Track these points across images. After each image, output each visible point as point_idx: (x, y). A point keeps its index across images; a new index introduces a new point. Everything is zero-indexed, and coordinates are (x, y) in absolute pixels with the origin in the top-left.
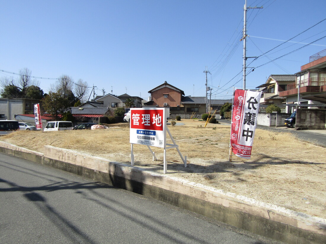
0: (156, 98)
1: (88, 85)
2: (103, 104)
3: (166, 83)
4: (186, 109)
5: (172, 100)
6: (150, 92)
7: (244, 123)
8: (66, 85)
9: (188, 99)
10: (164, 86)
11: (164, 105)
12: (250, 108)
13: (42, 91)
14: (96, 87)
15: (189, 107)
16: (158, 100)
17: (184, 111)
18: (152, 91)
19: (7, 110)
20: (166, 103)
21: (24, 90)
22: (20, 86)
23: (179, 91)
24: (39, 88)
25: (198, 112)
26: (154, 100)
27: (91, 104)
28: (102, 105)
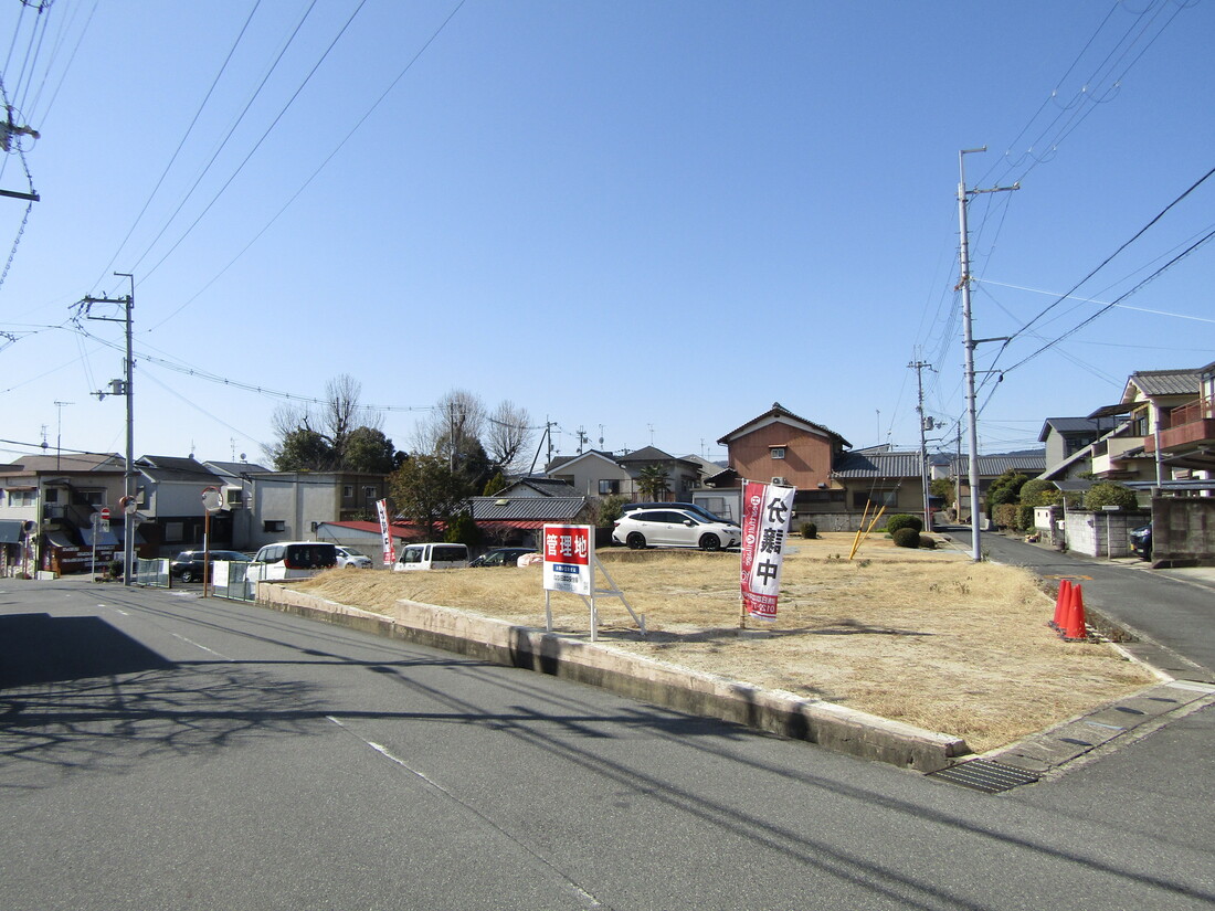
0: (746, 462)
1: (531, 419)
2: (571, 483)
3: (777, 410)
4: (850, 498)
5: (800, 466)
6: (724, 440)
7: (762, 550)
8: (461, 423)
9: (857, 460)
10: (773, 420)
12: (773, 521)
13: (389, 445)
15: (862, 488)
16: (752, 467)
17: (843, 504)
18: (732, 439)
19: (293, 508)
20: (781, 479)
21: (338, 444)
22: (328, 432)
23: (825, 435)
24: (381, 435)
25: (896, 507)
26: (739, 467)
27: (534, 485)
28: (569, 487)
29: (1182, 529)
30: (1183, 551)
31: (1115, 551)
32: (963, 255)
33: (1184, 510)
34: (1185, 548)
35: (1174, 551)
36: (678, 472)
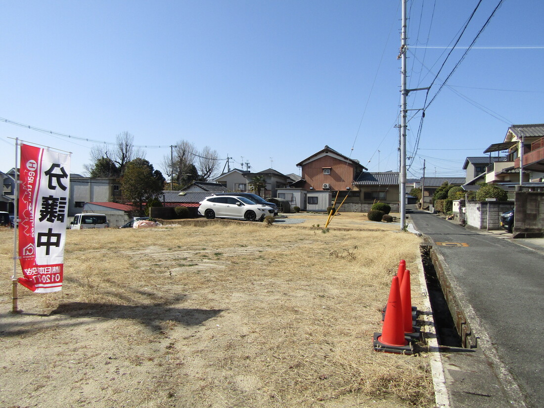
0: (311, 177)
2: (225, 185)
3: (327, 149)
4: (362, 195)
5: (338, 179)
6: (300, 165)
8: (183, 156)
9: (369, 176)
10: (324, 154)
11: (323, 187)
14: (231, 158)
15: (369, 190)
16: (314, 179)
17: (358, 198)
18: (304, 164)
19: (88, 196)
20: (328, 185)
21: (122, 165)
23: (351, 162)
24: (147, 162)
25: (386, 200)
26: (307, 179)
28: (223, 187)
29: (534, 213)
30: (534, 227)
31: (491, 226)
32: (403, 34)
33: (536, 200)
34: (535, 225)
35: (528, 227)
36: (274, 180)
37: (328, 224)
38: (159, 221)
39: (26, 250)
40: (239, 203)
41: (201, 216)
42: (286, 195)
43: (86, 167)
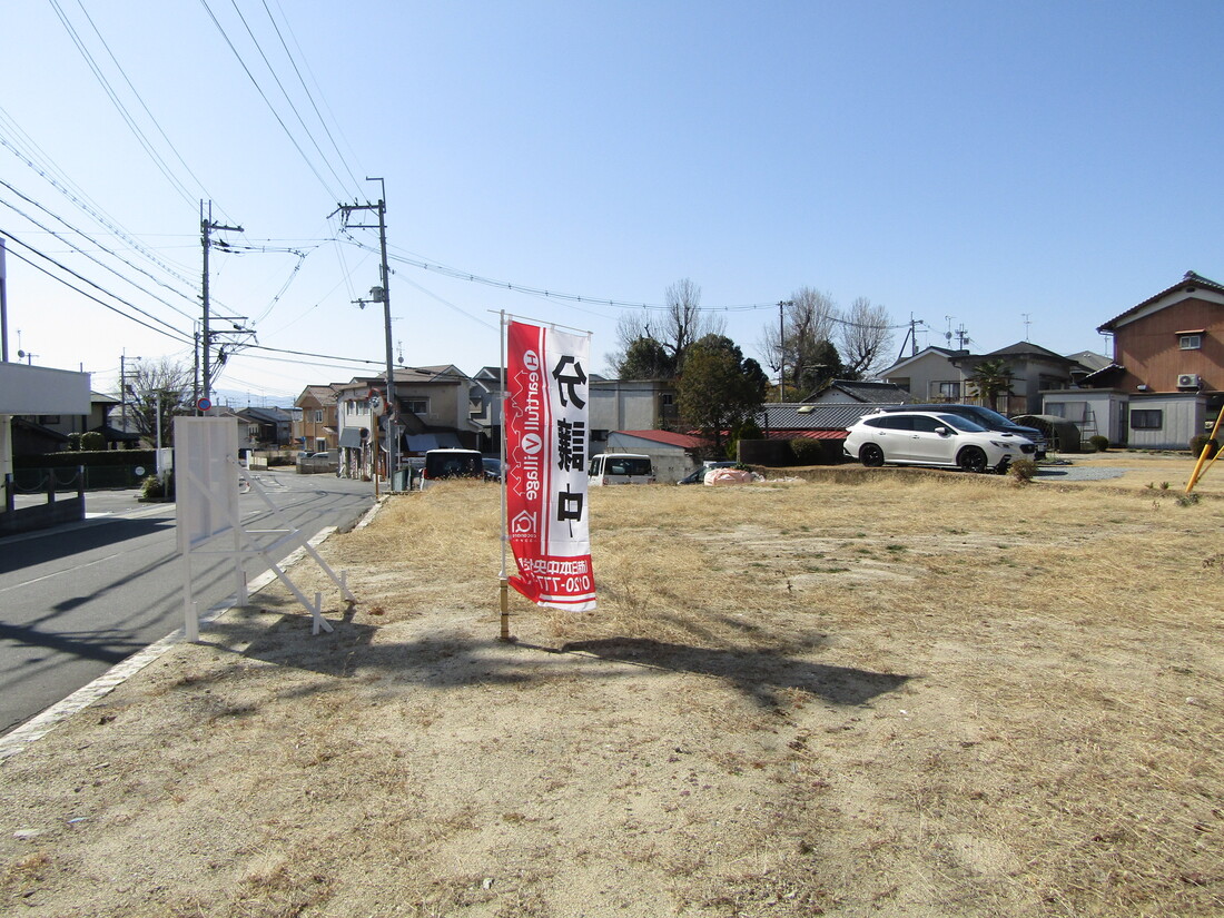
0: (1142, 356)
2: (907, 387)
3: (1190, 280)
6: (1103, 328)
8: (806, 325)
10: (1184, 296)
11: (1179, 385)
13: (737, 353)
16: (1149, 362)
18: (1120, 324)
19: (615, 418)
20: (1193, 377)
21: (678, 351)
22: (667, 340)
24: (730, 342)
26: (1130, 363)
27: (847, 389)
28: (901, 391)
36: (1033, 369)
37: (1196, 481)
38: (757, 470)
39: (517, 522)
40: (942, 429)
41: (851, 460)
42: (1068, 408)
43: (610, 359)
